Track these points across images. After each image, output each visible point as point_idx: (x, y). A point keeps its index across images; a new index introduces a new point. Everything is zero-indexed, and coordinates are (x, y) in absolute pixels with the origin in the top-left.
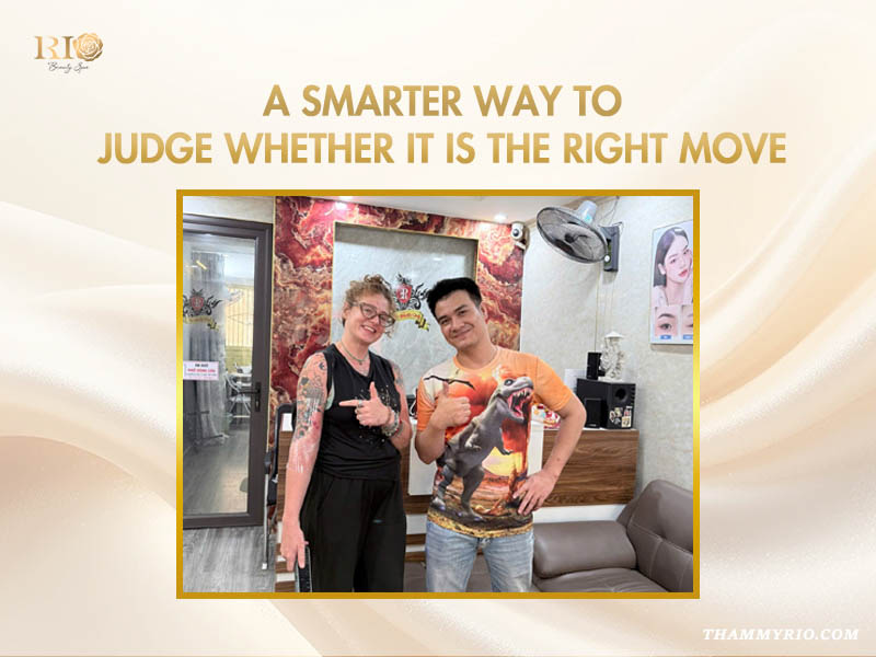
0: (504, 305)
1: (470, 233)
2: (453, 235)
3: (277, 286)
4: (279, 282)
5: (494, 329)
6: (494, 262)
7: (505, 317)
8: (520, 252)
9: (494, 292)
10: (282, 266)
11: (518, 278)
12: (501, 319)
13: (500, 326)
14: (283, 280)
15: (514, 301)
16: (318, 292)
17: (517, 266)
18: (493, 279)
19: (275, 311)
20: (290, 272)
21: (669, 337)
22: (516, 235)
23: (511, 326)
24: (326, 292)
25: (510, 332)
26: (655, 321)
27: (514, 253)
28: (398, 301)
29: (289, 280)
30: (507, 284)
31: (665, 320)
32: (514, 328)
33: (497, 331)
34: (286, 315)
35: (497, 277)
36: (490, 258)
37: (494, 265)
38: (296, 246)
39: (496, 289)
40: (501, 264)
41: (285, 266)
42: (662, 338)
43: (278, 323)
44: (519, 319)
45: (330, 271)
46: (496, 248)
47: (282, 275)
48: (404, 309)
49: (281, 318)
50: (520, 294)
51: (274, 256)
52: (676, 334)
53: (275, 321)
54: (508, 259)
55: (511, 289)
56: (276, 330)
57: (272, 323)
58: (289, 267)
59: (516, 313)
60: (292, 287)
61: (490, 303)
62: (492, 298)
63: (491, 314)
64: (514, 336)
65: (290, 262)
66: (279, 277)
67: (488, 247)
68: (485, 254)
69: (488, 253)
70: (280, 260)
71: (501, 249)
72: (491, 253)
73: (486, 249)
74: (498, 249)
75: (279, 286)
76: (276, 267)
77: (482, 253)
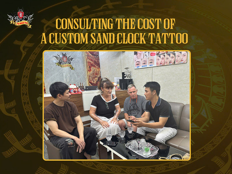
0: (95, 62)
9: (92, 59)
12: (95, 67)
13: (95, 69)
15: (98, 61)
18: (91, 55)
21: (139, 67)
23: (98, 68)
26: (135, 63)
30: (95, 57)
31: (138, 63)
33: (94, 70)
42: (137, 67)
48: (65, 64)
52: (140, 66)
59: (99, 65)
61: (91, 62)
62: (92, 60)
63: (92, 65)
64: (99, 71)
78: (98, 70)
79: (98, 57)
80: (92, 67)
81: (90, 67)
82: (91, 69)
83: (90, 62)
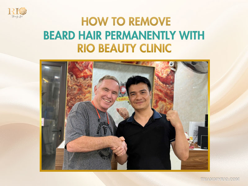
0: (166, 95)
1: (152, 64)
2: (144, 65)
3: (68, 86)
4: (69, 84)
5: (162, 105)
6: (162, 76)
7: (167, 100)
8: (173, 72)
9: (162, 89)
10: (71, 78)
11: (173, 83)
12: (165, 101)
13: (164, 104)
14: (71, 83)
15: (170, 93)
16: (86, 89)
17: (172, 78)
18: (161, 83)
19: (67, 96)
20: (74, 80)
22: (171, 65)
23: (170, 104)
24: (89, 89)
25: (169, 106)
27: (171, 72)
28: (120, 93)
29: (74, 84)
30: (167, 86)
32: (171, 104)
33: (163, 106)
34: (72, 98)
35: (163, 82)
36: (160, 75)
37: (162, 78)
38: (77, 69)
39: (163, 88)
40: (165, 77)
41: (72, 78)
43: (68, 102)
44: (173, 101)
45: (91, 80)
46: (163, 70)
47: (71, 82)
48: (123, 96)
49: (70, 99)
50: (173, 90)
51: (68, 74)
53: (67, 101)
54: (168, 75)
55: (169, 88)
56: (68, 105)
57: (66, 102)
58: (74, 78)
59: (171, 98)
60: (75, 86)
61: (160, 94)
62: (161, 91)
63: (161, 99)
65: (74, 76)
66: (69, 83)
67: (159, 70)
68: (158, 73)
69: (159, 73)
70: (70, 75)
71: (165, 71)
72: (160, 72)
73: (158, 71)
74: (164, 71)
75: (70, 86)
76: (68, 78)
77: (157, 73)
79: (172, 87)
80: (160, 102)
81: (157, 102)
82: (159, 104)
83: (158, 95)
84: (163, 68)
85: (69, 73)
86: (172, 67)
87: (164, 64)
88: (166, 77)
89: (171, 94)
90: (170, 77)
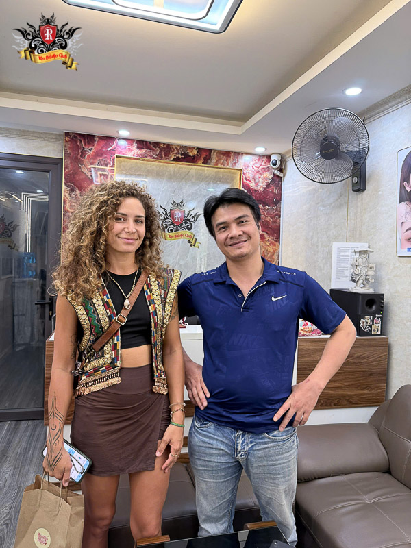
1: (235, 164)
3: (66, 211)
4: (68, 208)
7: (266, 236)
8: (278, 180)
10: (70, 195)
11: (278, 202)
13: (263, 244)
14: (71, 206)
15: (273, 222)
17: (275, 191)
20: (77, 199)
22: (275, 164)
23: (272, 244)
26: (401, 234)
27: (273, 180)
30: (267, 207)
32: (275, 245)
36: (252, 185)
38: (82, 177)
40: (262, 189)
41: (73, 194)
44: (278, 237)
46: (257, 176)
47: (70, 202)
50: (279, 216)
51: (64, 187)
54: (268, 185)
55: (271, 212)
58: (76, 195)
59: (276, 233)
64: (274, 252)
65: (77, 191)
66: (68, 204)
67: (251, 176)
68: (248, 182)
69: (250, 181)
70: (69, 189)
71: (262, 177)
72: (253, 181)
73: (249, 177)
74: (260, 178)
75: (68, 211)
76: (65, 195)
77: (245, 181)
78: (270, 249)
79: (277, 210)
84: (258, 172)
85: (65, 184)
86: (275, 169)
87: (260, 163)
88: (265, 189)
89: (274, 225)
90: (273, 190)
